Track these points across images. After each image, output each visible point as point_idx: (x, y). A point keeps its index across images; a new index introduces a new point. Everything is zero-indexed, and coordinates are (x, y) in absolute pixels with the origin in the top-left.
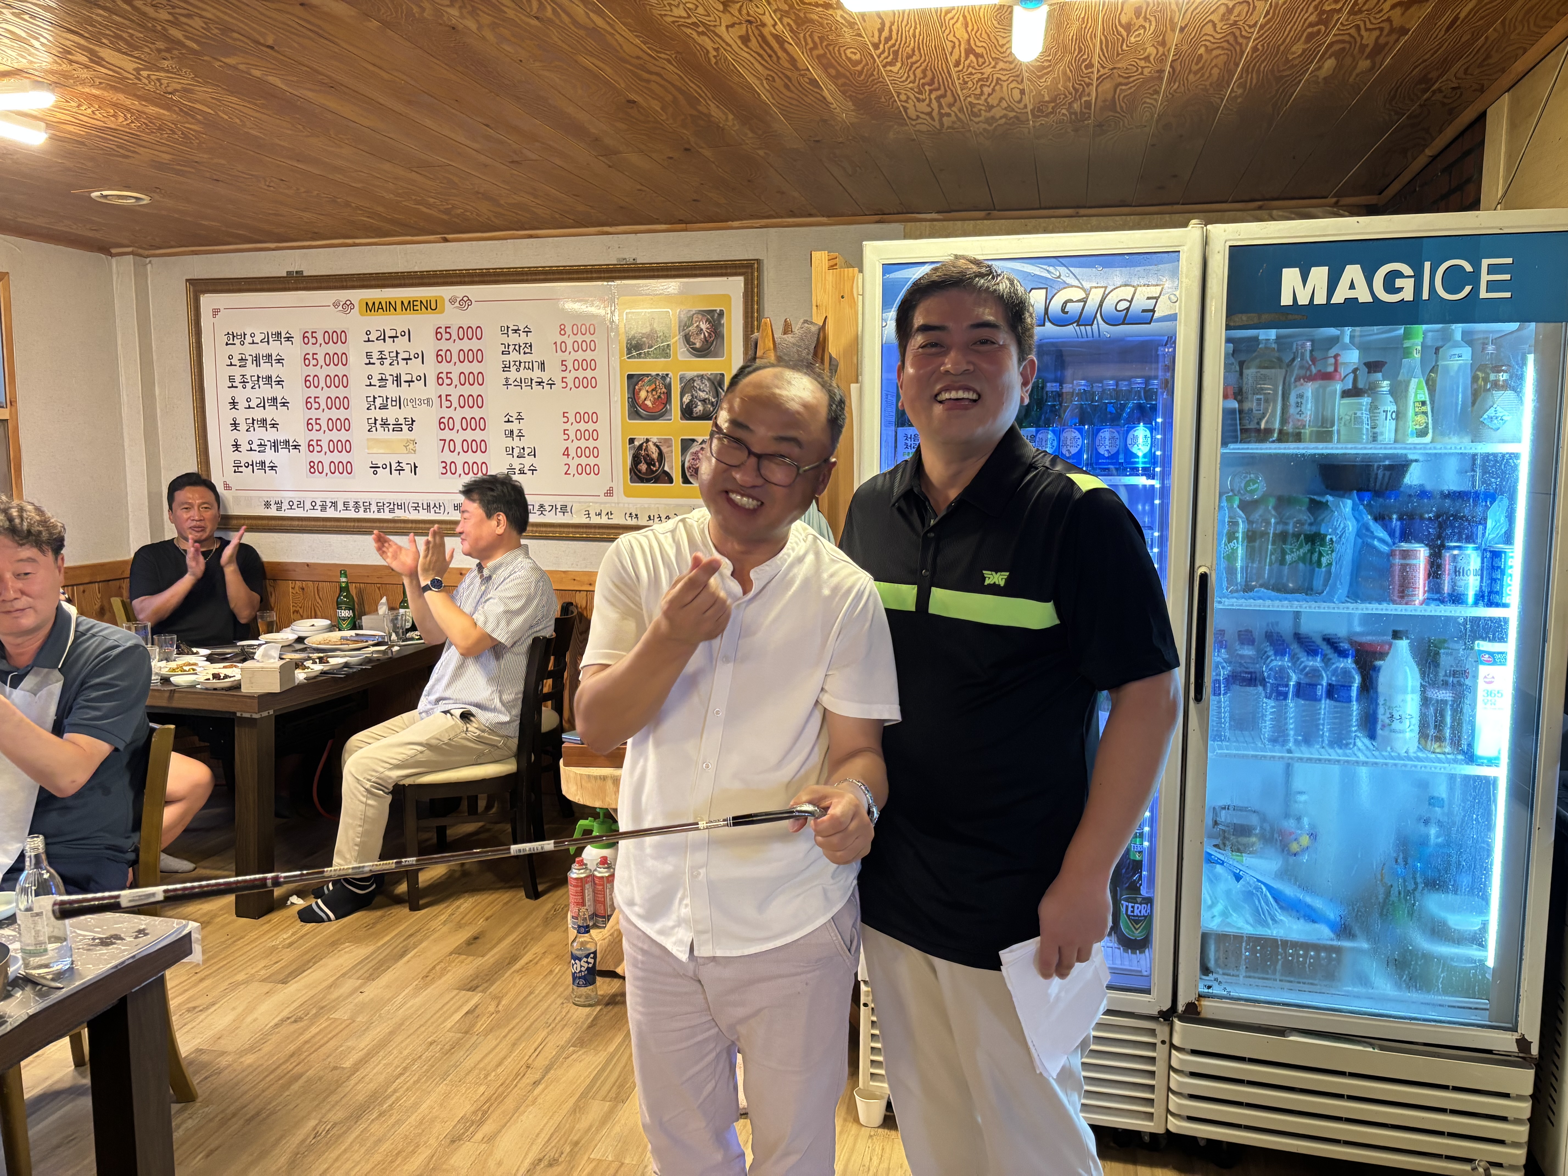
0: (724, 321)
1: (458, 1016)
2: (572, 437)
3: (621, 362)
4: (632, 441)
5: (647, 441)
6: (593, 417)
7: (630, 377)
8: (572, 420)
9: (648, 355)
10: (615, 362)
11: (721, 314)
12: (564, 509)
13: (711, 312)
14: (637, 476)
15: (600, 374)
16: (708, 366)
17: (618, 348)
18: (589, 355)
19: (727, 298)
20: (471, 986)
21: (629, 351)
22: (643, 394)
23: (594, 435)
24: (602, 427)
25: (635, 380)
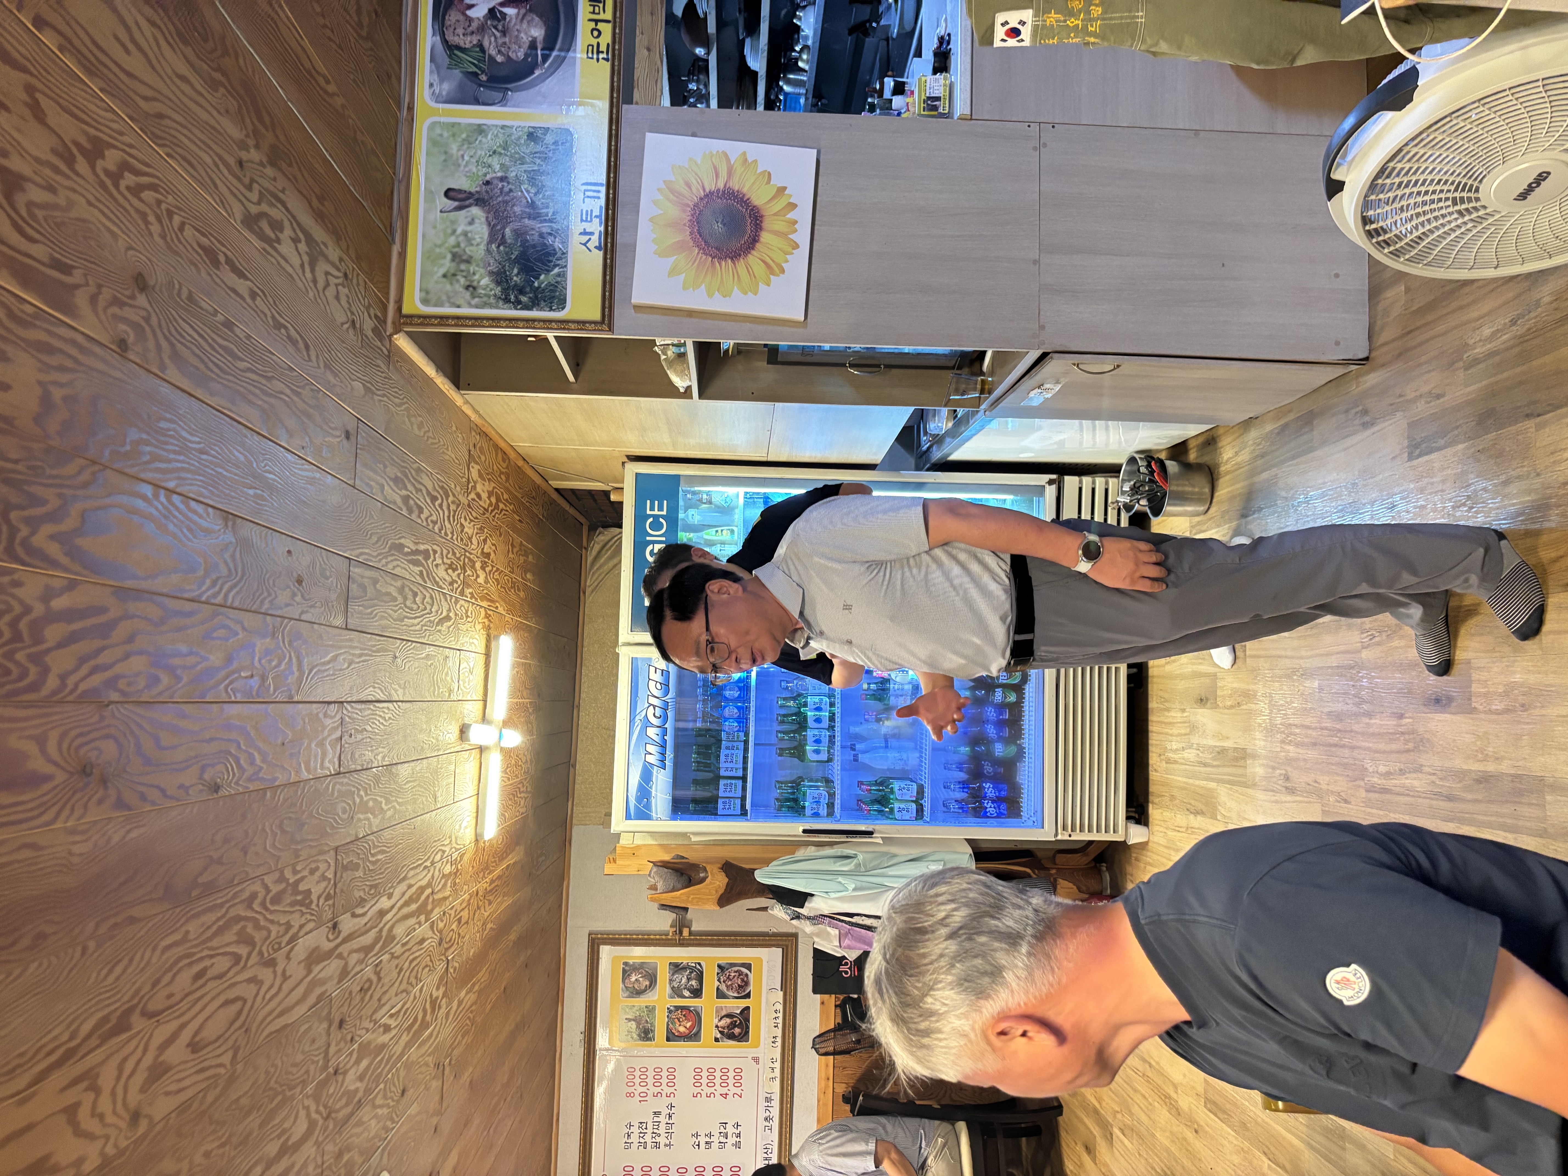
0: (631, 962)
1: (1126, 1141)
2: (712, 1090)
3: (656, 1046)
4: (717, 1040)
5: (717, 1026)
6: (698, 1071)
7: (668, 1040)
8: (699, 1090)
9: (652, 1025)
10: (657, 1052)
11: (626, 964)
12: (769, 1100)
13: (624, 971)
14: (743, 1037)
15: (665, 1064)
16: (663, 975)
17: (646, 1049)
18: (650, 1073)
19: (615, 959)
20: (1109, 1138)
21: (649, 1039)
22: (682, 1029)
23: (711, 1071)
24: (705, 1064)
25: (671, 1036)
